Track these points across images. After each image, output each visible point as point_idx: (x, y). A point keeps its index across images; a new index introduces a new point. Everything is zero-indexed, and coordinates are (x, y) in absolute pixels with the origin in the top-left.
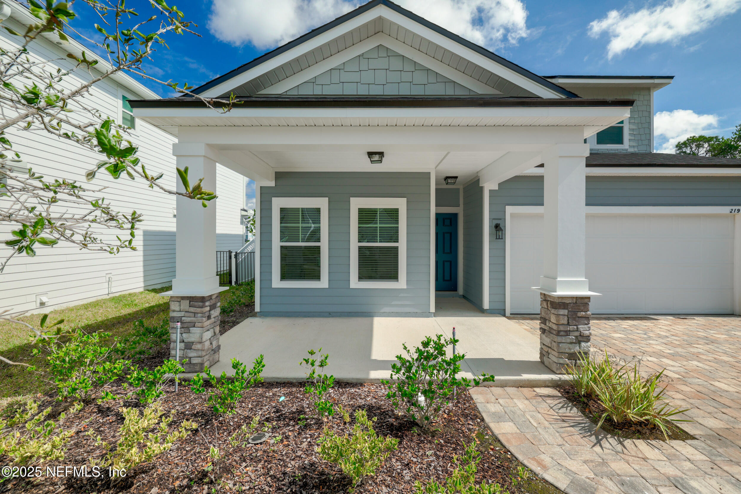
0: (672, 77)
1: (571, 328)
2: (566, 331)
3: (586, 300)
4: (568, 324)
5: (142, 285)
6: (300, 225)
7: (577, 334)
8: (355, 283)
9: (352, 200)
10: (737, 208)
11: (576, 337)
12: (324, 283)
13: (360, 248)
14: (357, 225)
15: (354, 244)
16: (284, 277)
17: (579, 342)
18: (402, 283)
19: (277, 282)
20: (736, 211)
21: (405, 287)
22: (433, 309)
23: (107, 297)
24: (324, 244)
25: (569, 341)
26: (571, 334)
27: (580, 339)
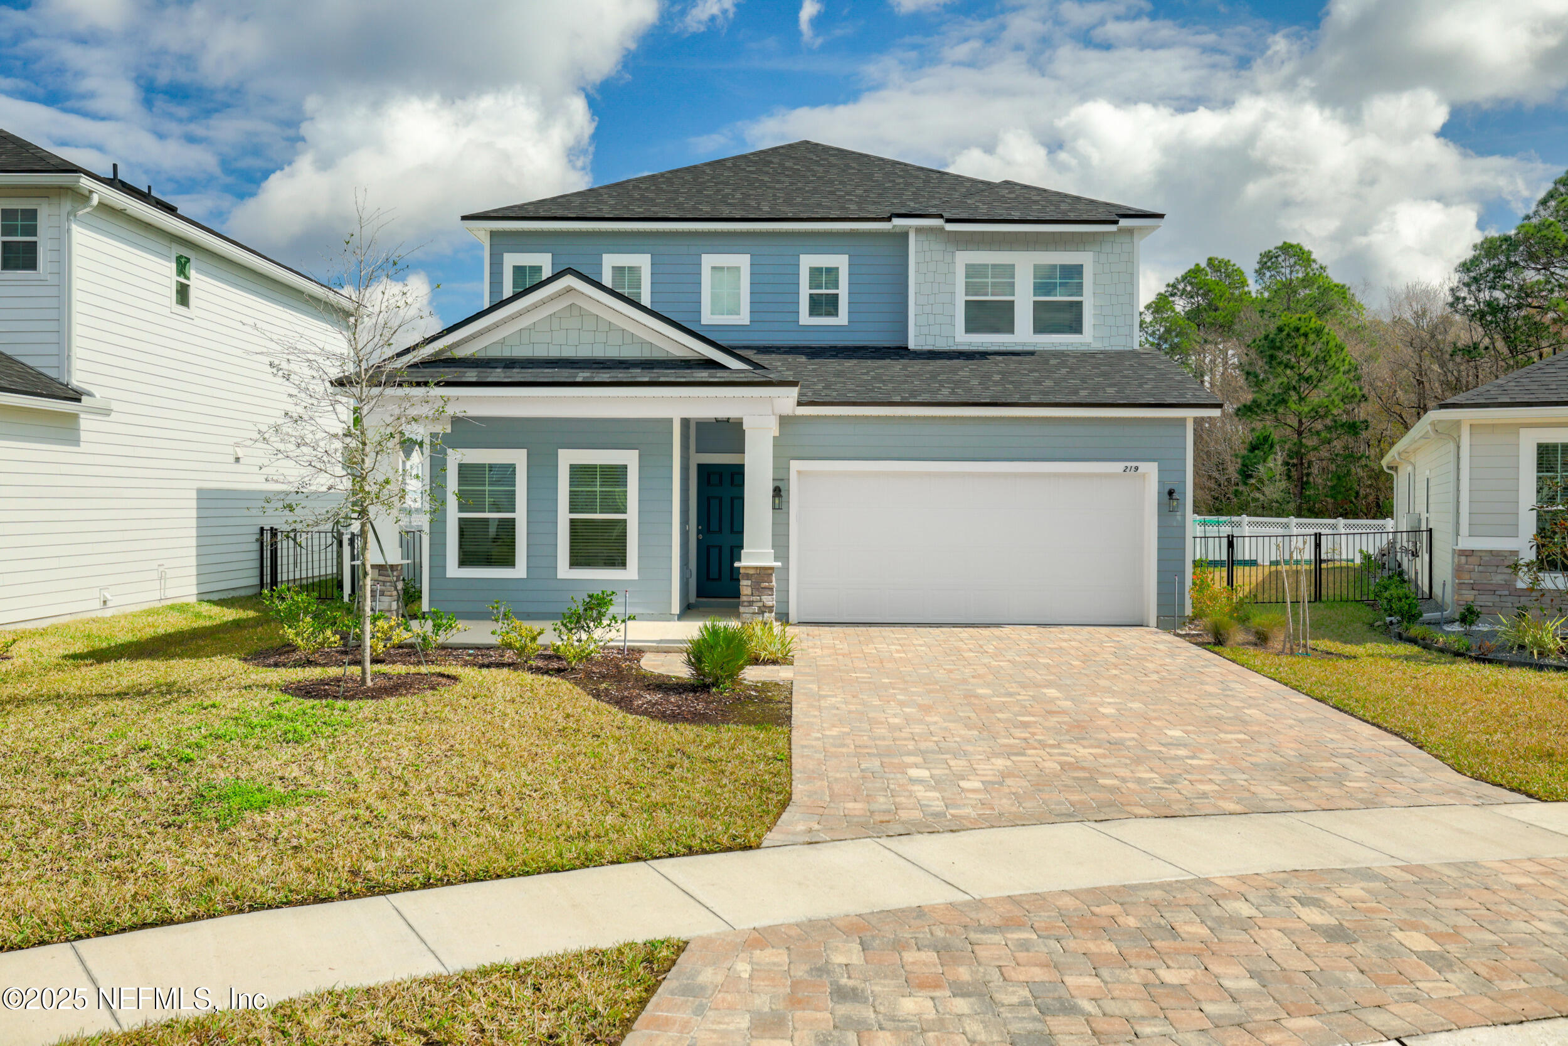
0: (1161, 216)
1: (754, 598)
2: (749, 602)
3: (770, 572)
4: (752, 595)
5: (194, 590)
6: (487, 488)
7: (760, 604)
8: (564, 570)
9: (561, 452)
10: (1134, 464)
11: (759, 607)
12: (519, 571)
13: (572, 521)
14: (568, 489)
15: (564, 517)
16: (463, 562)
17: (763, 613)
18: (631, 572)
19: (453, 570)
20: (1133, 469)
21: (636, 577)
22: (676, 609)
23: (158, 605)
24: (520, 515)
25: (751, 611)
26: (755, 604)
27: (763, 609)
